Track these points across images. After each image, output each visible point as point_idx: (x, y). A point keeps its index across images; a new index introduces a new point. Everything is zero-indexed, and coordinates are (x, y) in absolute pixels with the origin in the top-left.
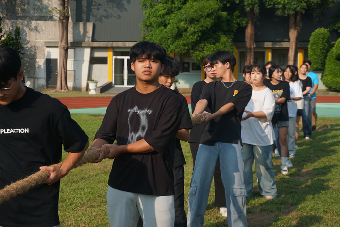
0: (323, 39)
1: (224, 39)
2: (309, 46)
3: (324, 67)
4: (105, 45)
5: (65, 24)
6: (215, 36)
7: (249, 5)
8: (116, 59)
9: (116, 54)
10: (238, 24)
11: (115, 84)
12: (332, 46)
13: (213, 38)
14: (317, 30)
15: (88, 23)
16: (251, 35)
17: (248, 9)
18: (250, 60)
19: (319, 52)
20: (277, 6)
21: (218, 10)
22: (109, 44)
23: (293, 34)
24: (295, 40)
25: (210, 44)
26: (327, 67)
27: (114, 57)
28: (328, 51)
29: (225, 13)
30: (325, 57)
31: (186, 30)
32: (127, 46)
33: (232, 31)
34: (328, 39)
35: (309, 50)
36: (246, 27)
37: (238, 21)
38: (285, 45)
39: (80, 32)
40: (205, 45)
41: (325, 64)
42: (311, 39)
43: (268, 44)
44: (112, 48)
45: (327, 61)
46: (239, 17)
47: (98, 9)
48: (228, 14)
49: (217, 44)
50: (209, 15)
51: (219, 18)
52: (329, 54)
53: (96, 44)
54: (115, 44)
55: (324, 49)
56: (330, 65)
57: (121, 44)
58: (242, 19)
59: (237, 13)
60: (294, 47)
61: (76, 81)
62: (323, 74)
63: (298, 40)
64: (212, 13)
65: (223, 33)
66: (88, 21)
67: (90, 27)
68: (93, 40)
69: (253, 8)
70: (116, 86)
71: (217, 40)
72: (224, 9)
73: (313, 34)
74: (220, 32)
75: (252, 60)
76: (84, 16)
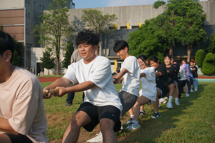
0: (201, 54)
1: (160, 54)
2: (196, 57)
3: (202, 65)
4: (113, 58)
5: (98, 50)
6: (156, 53)
7: (170, 41)
8: (118, 63)
9: (118, 61)
10: (166, 49)
12: (205, 57)
13: (156, 54)
14: (199, 51)
15: (107, 49)
16: (172, 53)
17: (170, 42)
19: (199, 59)
20: (182, 41)
21: (157, 43)
22: (115, 57)
23: (189, 52)
24: (190, 55)
26: (203, 65)
27: (117, 62)
28: (203, 59)
29: (160, 44)
30: (202, 61)
31: (143, 51)
33: (164, 51)
34: (203, 54)
35: (196, 58)
36: (169, 50)
37: (166, 47)
38: (185, 57)
39: (104, 53)
41: (202, 64)
42: (196, 54)
44: (117, 59)
45: (203, 63)
46: (166, 46)
47: (110, 44)
48: (162, 45)
50: (153, 45)
51: (158, 46)
52: (204, 60)
53: (110, 57)
55: (202, 58)
56: (204, 64)
58: (168, 46)
59: (165, 44)
60: (189, 57)
62: (201, 68)
63: (191, 55)
64: (155, 44)
66: (107, 48)
67: (108, 50)
68: (109, 56)
69: (172, 42)
72: (160, 42)
73: (197, 52)
74: (158, 51)
76: (105, 47)
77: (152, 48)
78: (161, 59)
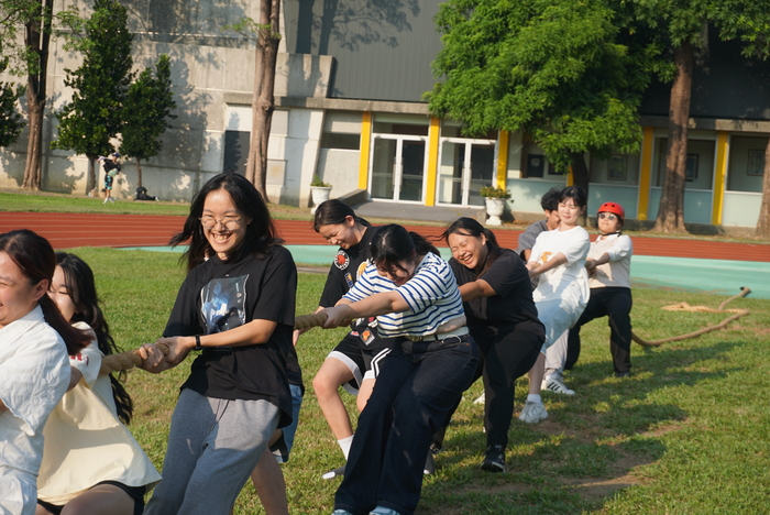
1: (614, 106)
4: (354, 108)
5: (268, 56)
6: (596, 100)
7: (679, 32)
8: (378, 141)
9: (378, 128)
10: (654, 76)
11: (375, 195)
13: (592, 105)
15: (322, 57)
16: (683, 102)
17: (677, 41)
18: (677, 158)
20: (744, 37)
21: (607, 39)
22: (365, 106)
25: (584, 118)
27: (374, 135)
29: (622, 49)
31: (525, 81)
32: (404, 111)
33: (638, 92)
36: (671, 84)
37: (656, 69)
38: (762, 127)
40: (571, 121)
43: (725, 124)
44: (372, 114)
46: (657, 58)
47: (347, 21)
48: (630, 53)
49: (599, 119)
50: (579, 51)
51: (606, 58)
53: (335, 104)
54: (377, 106)
57: (390, 107)
58: (662, 64)
59: (653, 49)
61: (288, 182)
64: (589, 45)
65: (615, 94)
66: (323, 51)
67: (325, 65)
68: (329, 96)
69: (688, 39)
70: (374, 200)
71: (600, 109)
72: (622, 37)
74: (609, 90)
75: (681, 159)
77: (575, 66)
78: (621, 135)
